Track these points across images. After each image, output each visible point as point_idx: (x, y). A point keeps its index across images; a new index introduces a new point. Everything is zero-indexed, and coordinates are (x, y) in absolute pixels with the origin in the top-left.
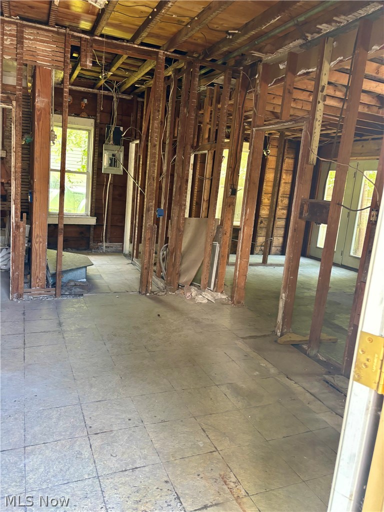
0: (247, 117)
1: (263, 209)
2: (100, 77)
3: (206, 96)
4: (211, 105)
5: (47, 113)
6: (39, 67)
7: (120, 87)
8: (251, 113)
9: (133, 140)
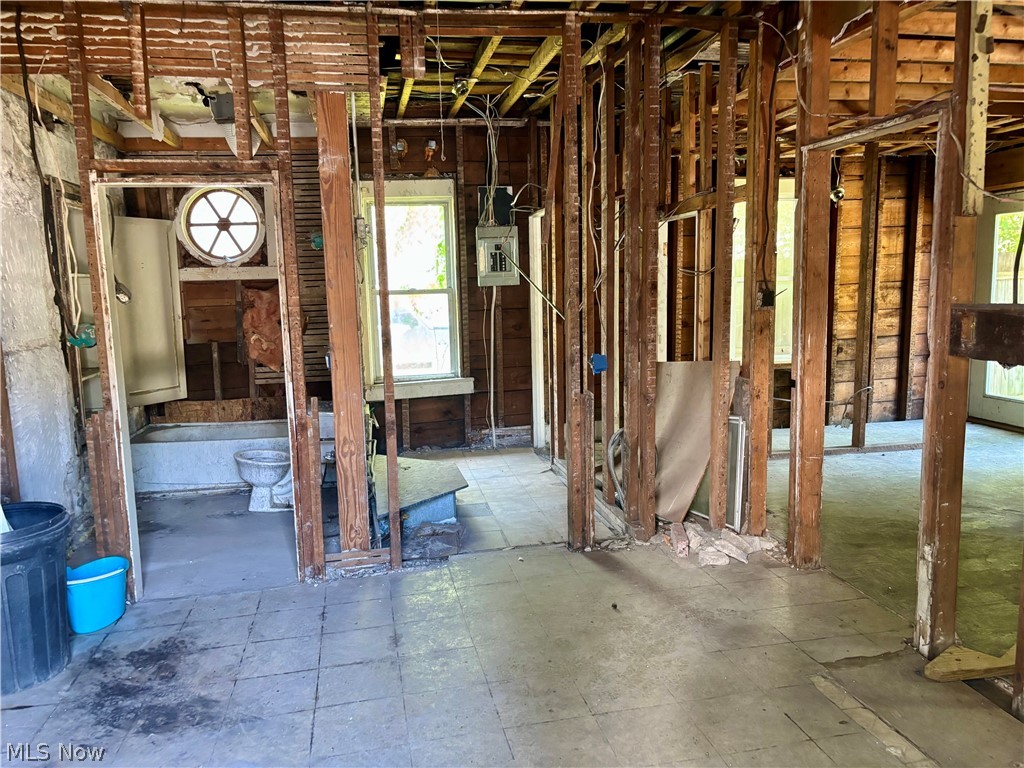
0: (783, 124)
1: (841, 320)
2: (454, 91)
3: (682, 93)
4: (697, 112)
5: (344, 185)
6: (321, 93)
7: (498, 105)
8: (794, 111)
9: (536, 210)
